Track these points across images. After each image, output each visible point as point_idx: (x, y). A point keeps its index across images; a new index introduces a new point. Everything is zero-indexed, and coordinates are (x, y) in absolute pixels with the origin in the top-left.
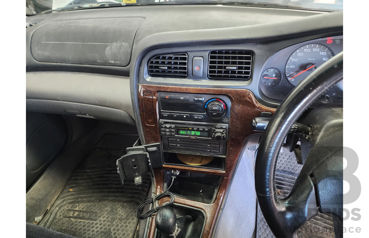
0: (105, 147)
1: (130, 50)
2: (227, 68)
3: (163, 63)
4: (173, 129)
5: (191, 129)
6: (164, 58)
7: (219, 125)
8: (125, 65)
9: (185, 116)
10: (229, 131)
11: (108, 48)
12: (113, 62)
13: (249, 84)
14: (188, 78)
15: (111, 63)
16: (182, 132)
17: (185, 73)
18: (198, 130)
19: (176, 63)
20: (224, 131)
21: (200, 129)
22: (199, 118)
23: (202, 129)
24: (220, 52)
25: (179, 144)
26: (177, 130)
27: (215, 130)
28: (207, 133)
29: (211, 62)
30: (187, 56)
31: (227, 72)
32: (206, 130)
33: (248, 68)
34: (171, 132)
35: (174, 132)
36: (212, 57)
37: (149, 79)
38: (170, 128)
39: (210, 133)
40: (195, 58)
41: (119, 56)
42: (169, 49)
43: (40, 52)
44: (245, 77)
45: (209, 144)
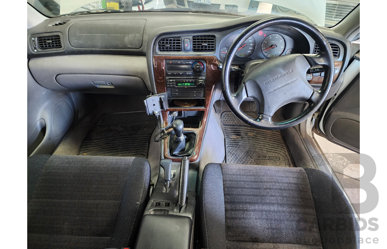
0: (104, 124)
1: (141, 38)
2: (202, 44)
3: (167, 43)
4: (174, 82)
5: (185, 81)
6: (167, 40)
7: (200, 78)
8: (139, 48)
9: (181, 74)
10: (206, 81)
11: (126, 38)
12: (130, 46)
13: (215, 53)
14: (182, 51)
15: (128, 47)
16: (179, 84)
17: (180, 48)
18: (189, 82)
19: (174, 43)
20: (203, 81)
21: (190, 81)
22: (189, 74)
23: (191, 81)
24: (198, 36)
25: (177, 93)
26: (177, 83)
27: (198, 81)
28: (194, 83)
29: (194, 42)
30: (180, 39)
31: (202, 47)
32: (193, 81)
33: (213, 44)
34: (173, 84)
35: (175, 84)
36: (194, 39)
37: (160, 53)
38: (173, 82)
39: (195, 83)
40: (185, 40)
41: (134, 42)
42: (170, 35)
43: (76, 41)
44: (212, 49)
45: (195, 94)
